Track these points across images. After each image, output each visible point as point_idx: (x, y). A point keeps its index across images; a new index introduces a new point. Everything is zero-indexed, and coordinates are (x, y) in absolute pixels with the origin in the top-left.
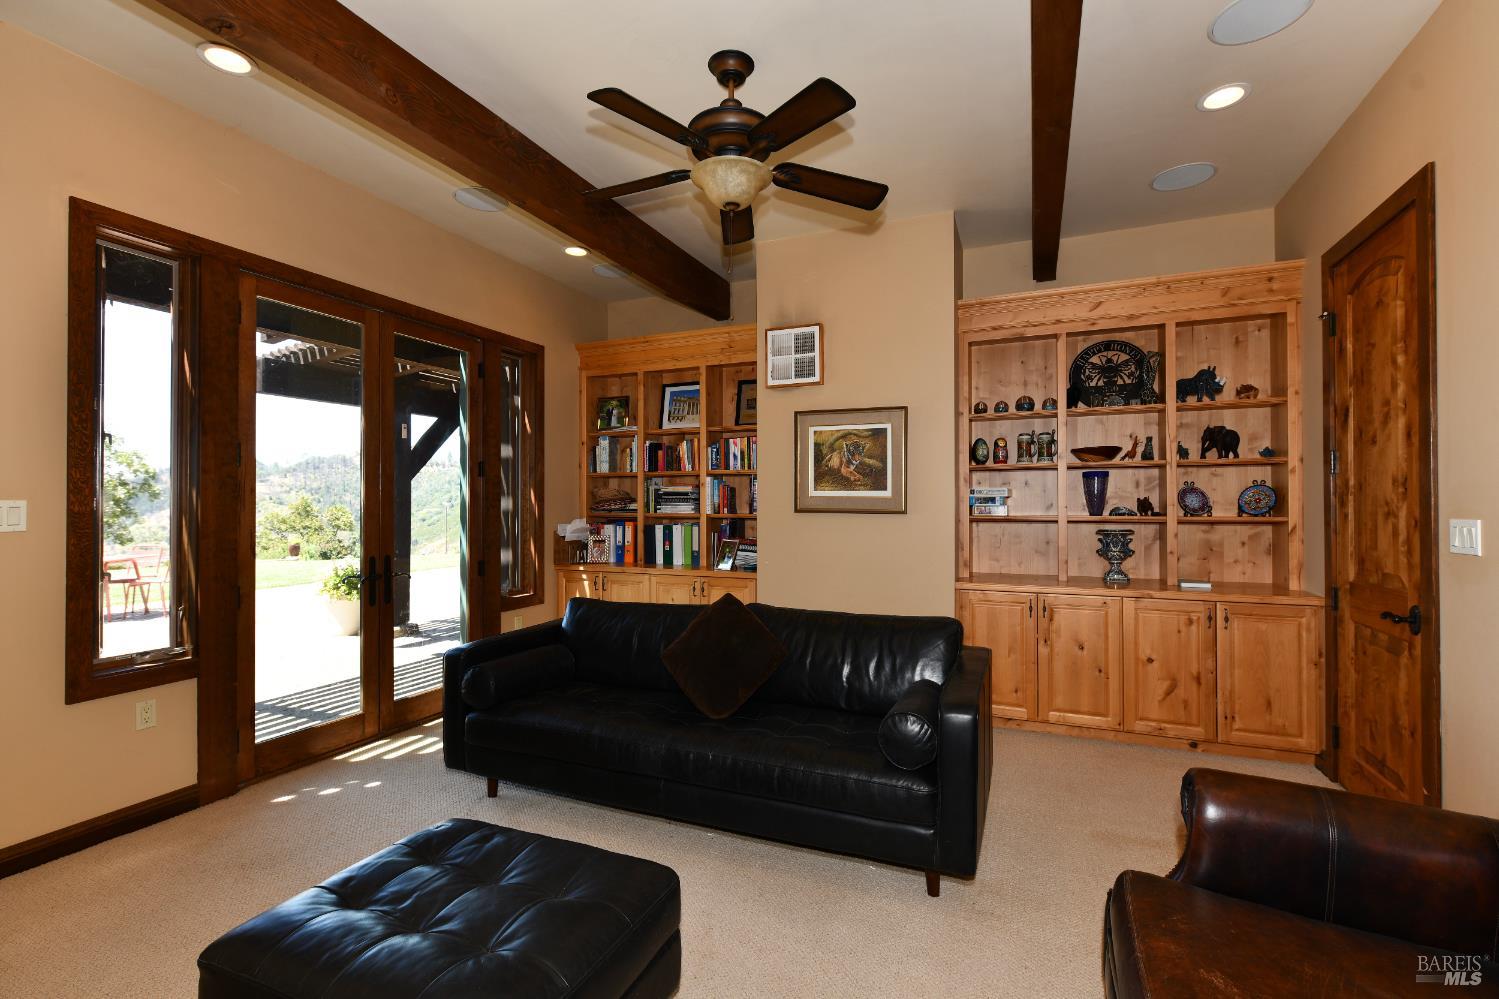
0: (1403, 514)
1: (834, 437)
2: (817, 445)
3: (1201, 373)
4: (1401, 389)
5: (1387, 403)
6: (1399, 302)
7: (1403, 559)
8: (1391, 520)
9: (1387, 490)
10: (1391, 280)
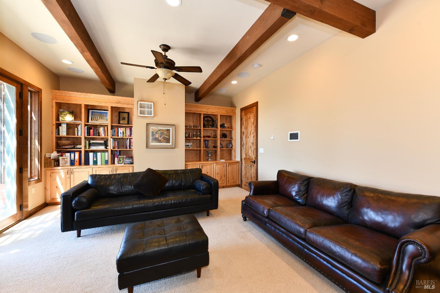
0: (253, 148)
1: (157, 130)
2: (152, 132)
3: (223, 124)
4: (253, 131)
5: (250, 132)
6: (252, 119)
7: (253, 154)
8: (251, 149)
9: (250, 144)
10: (251, 115)
